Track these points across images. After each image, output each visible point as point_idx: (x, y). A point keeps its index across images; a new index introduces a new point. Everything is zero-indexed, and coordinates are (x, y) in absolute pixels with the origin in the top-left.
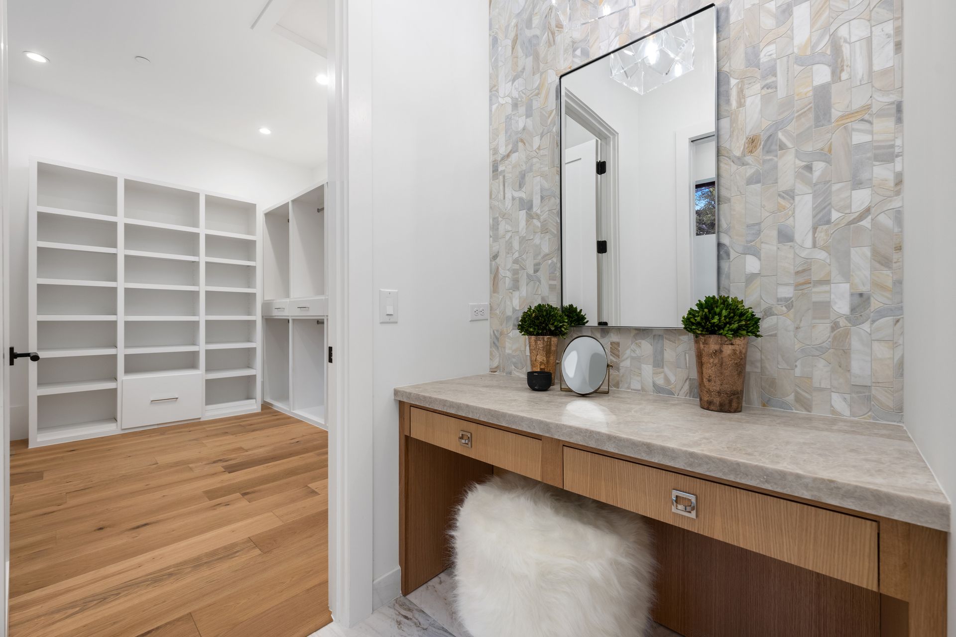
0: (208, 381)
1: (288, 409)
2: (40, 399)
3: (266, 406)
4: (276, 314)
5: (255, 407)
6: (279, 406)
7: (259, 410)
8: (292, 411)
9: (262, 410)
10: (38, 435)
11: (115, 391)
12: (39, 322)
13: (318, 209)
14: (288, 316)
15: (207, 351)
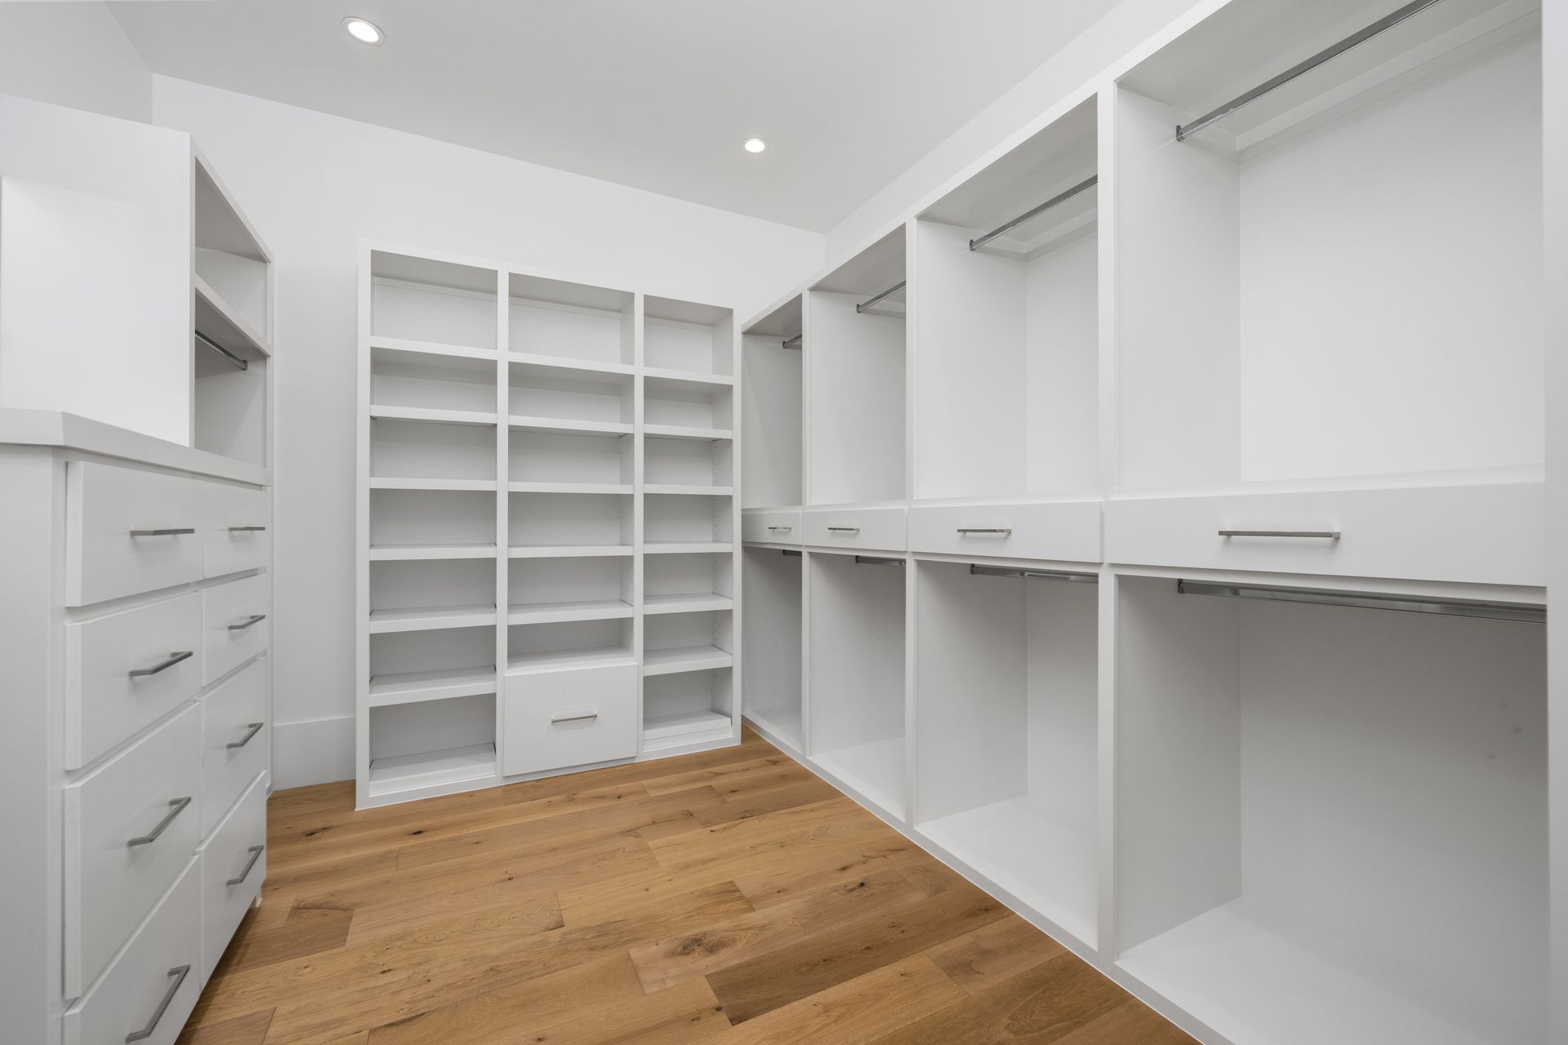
0: (648, 680)
1: (800, 752)
2: (375, 712)
3: (749, 731)
4: (767, 538)
5: (730, 735)
6: (776, 734)
7: (738, 743)
8: (808, 758)
9: (742, 741)
10: (372, 783)
11: (490, 700)
12: (372, 563)
13: (858, 305)
14: (801, 546)
15: (647, 618)
